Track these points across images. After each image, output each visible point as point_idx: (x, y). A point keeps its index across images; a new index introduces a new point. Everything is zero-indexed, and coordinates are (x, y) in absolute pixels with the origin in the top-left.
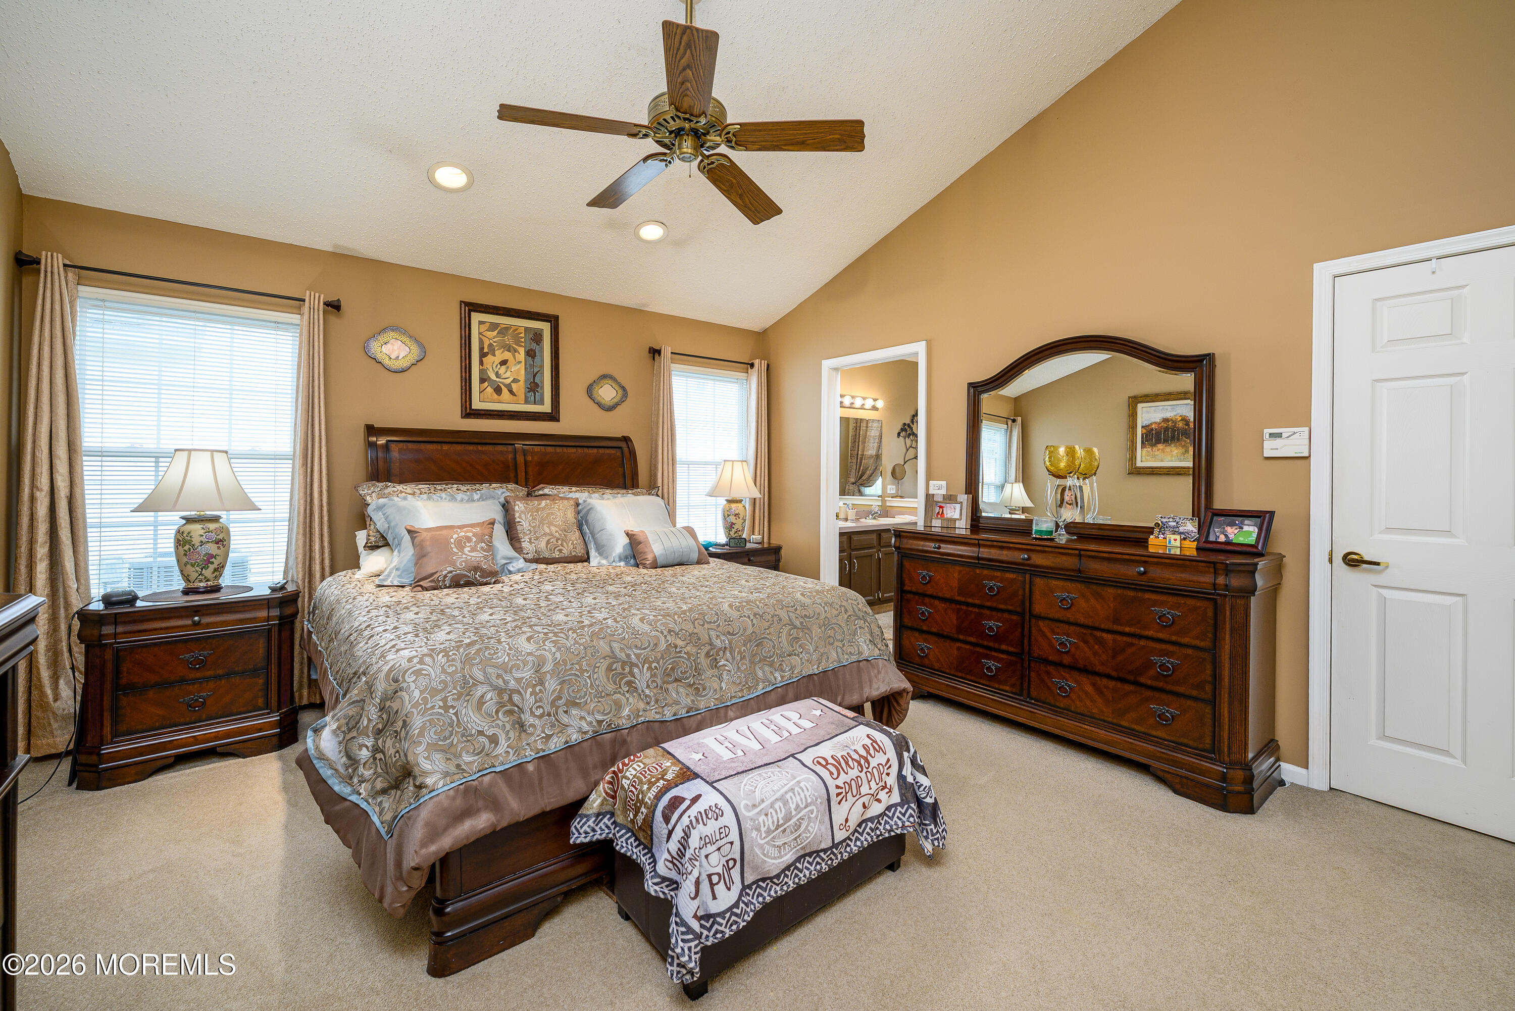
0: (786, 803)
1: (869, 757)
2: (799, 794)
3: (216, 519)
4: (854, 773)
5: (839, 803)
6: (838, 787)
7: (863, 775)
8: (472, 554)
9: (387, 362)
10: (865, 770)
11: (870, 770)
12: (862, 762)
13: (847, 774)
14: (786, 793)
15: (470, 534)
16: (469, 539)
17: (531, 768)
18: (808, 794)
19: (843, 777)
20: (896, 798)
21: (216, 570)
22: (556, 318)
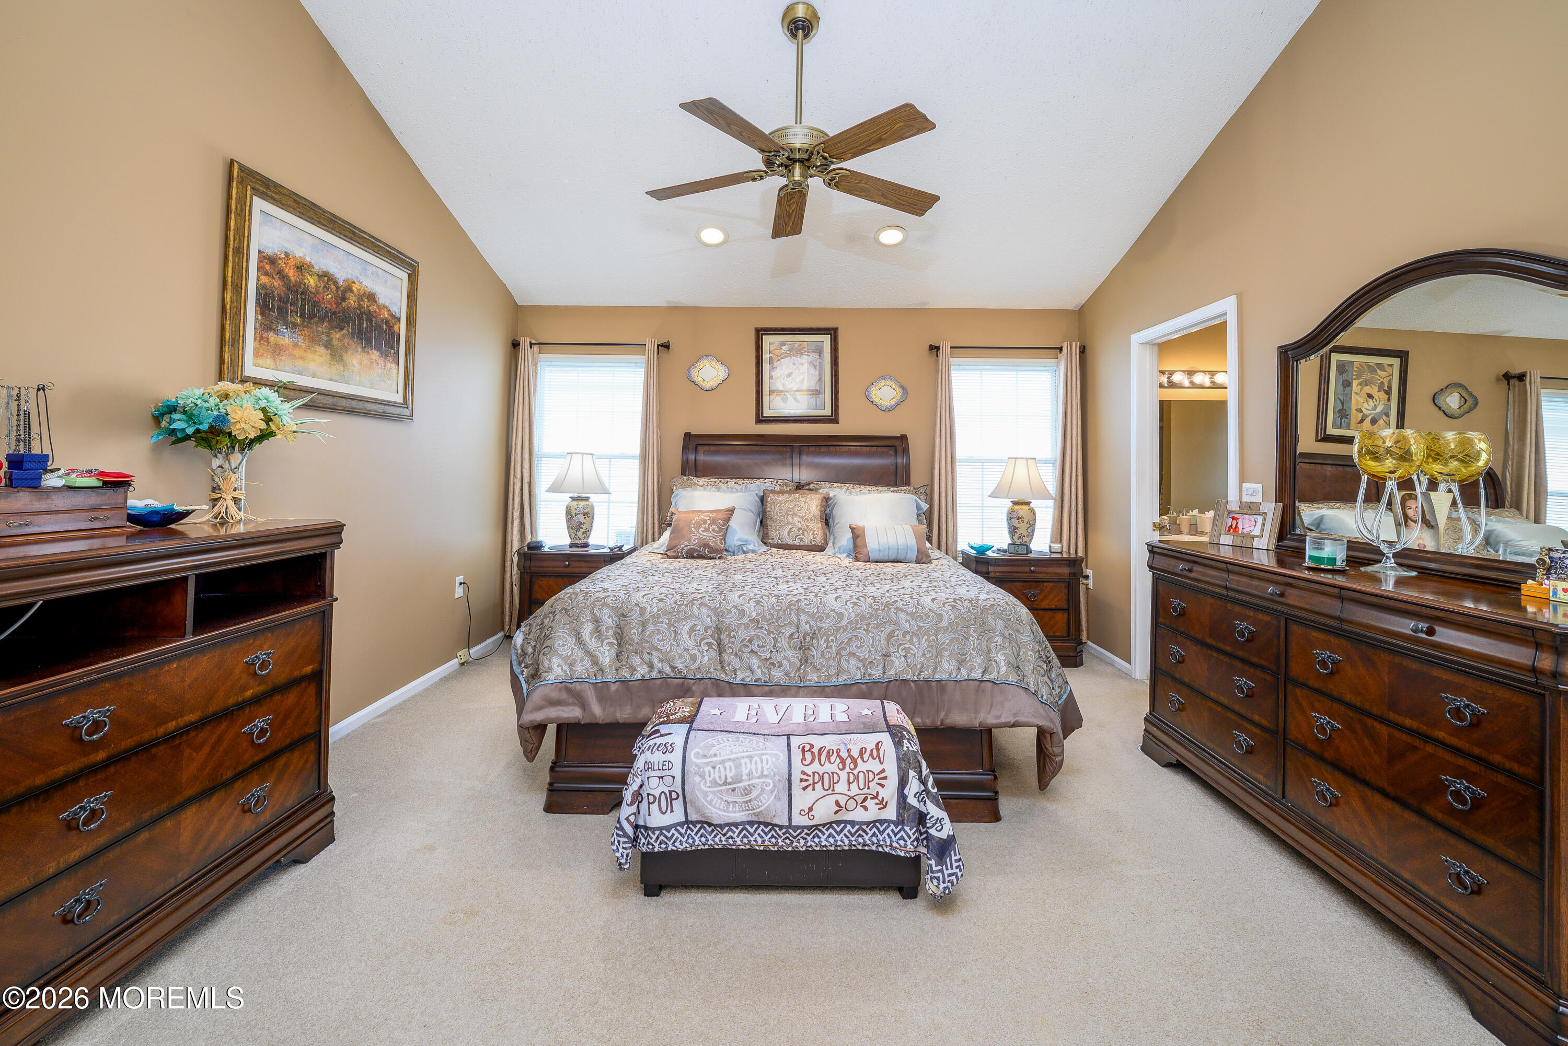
0: (738, 766)
1: (859, 761)
2: (756, 763)
3: (587, 499)
4: (829, 768)
5: (804, 789)
6: (804, 773)
7: (844, 775)
8: (705, 534)
9: (701, 383)
10: (848, 770)
11: (855, 772)
12: (848, 761)
13: (822, 765)
14: (743, 757)
15: (707, 518)
16: (705, 522)
17: (613, 687)
18: (765, 767)
19: (816, 766)
20: (891, 813)
21: (584, 533)
22: (835, 330)
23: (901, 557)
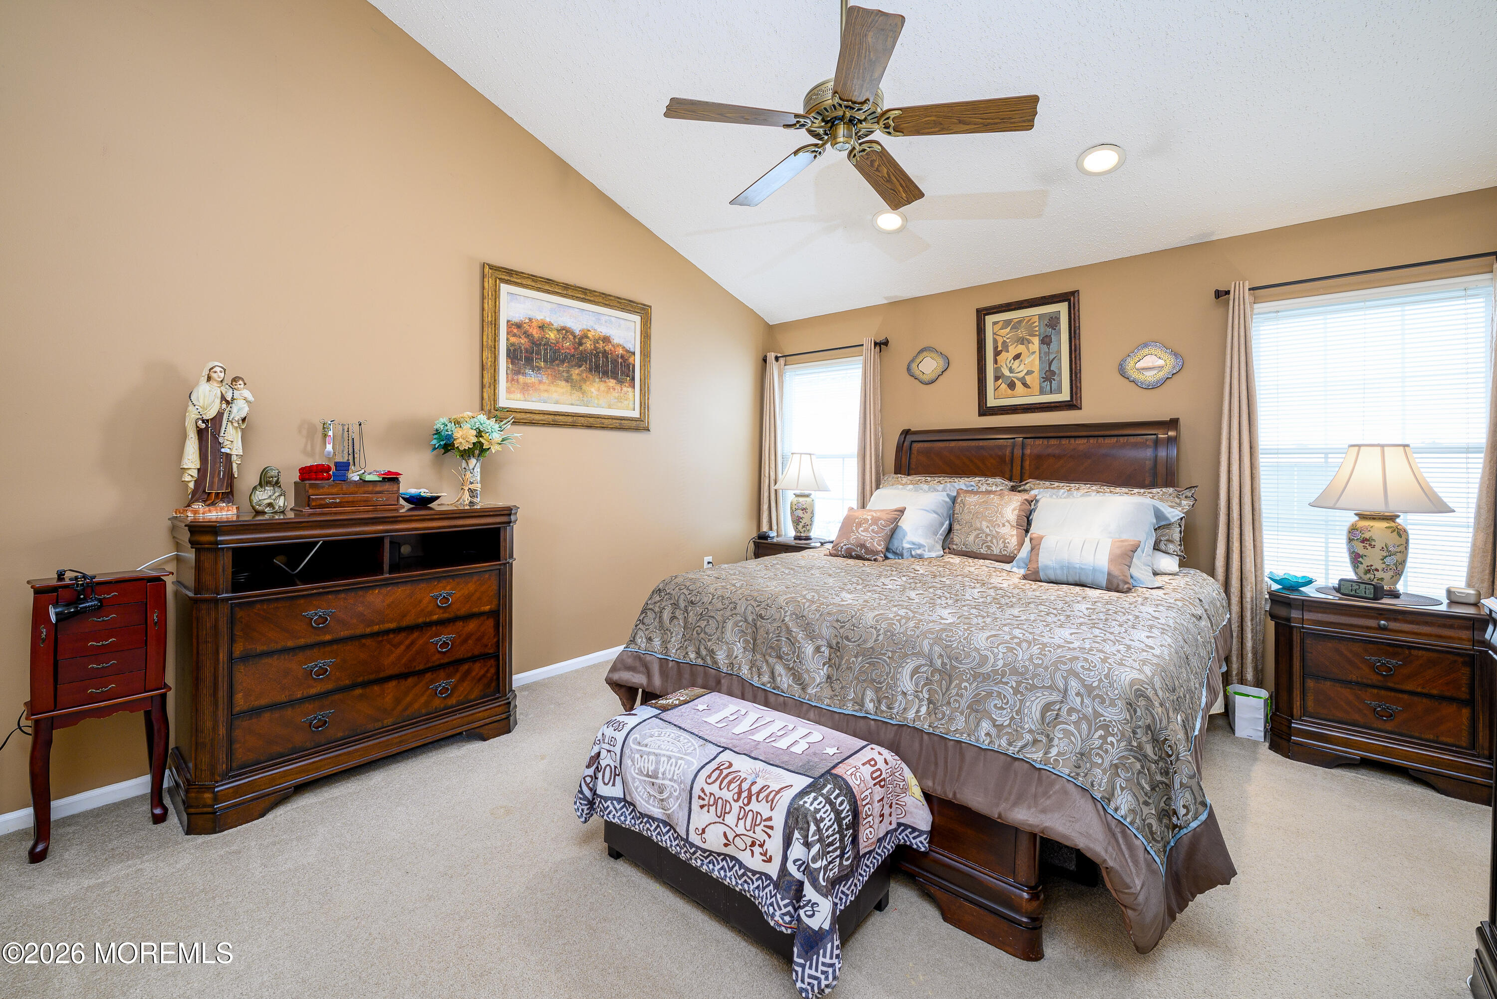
0: (658, 763)
1: (754, 798)
2: (671, 765)
3: (808, 496)
4: (728, 795)
5: (702, 807)
6: (703, 790)
7: (736, 806)
9: (921, 377)
10: (740, 803)
11: (747, 808)
12: (745, 794)
13: (721, 789)
14: (664, 755)
18: (677, 772)
19: (715, 788)
20: (773, 870)
22: (1075, 294)
23: (1084, 579)
